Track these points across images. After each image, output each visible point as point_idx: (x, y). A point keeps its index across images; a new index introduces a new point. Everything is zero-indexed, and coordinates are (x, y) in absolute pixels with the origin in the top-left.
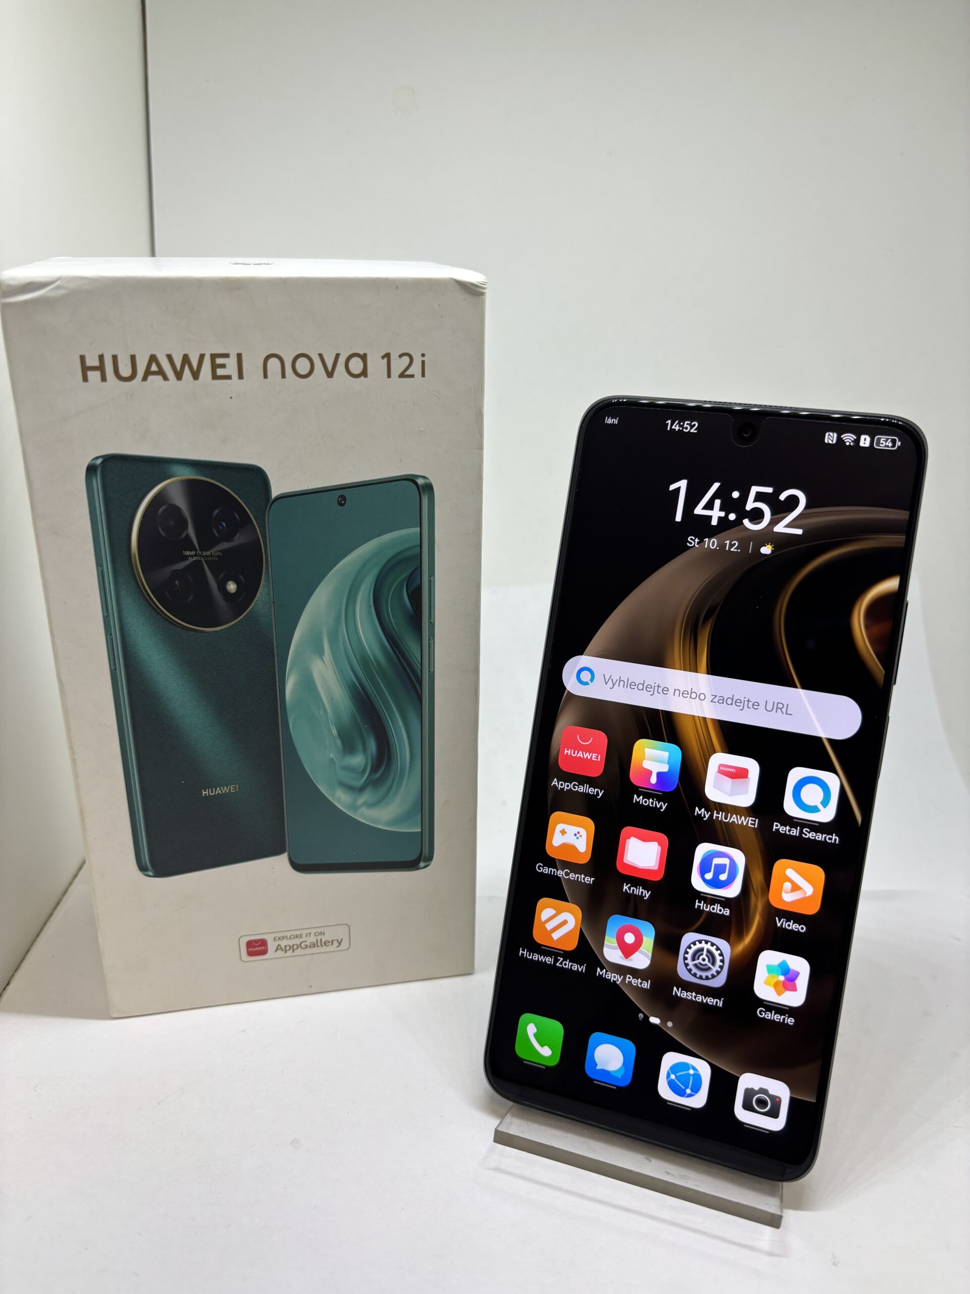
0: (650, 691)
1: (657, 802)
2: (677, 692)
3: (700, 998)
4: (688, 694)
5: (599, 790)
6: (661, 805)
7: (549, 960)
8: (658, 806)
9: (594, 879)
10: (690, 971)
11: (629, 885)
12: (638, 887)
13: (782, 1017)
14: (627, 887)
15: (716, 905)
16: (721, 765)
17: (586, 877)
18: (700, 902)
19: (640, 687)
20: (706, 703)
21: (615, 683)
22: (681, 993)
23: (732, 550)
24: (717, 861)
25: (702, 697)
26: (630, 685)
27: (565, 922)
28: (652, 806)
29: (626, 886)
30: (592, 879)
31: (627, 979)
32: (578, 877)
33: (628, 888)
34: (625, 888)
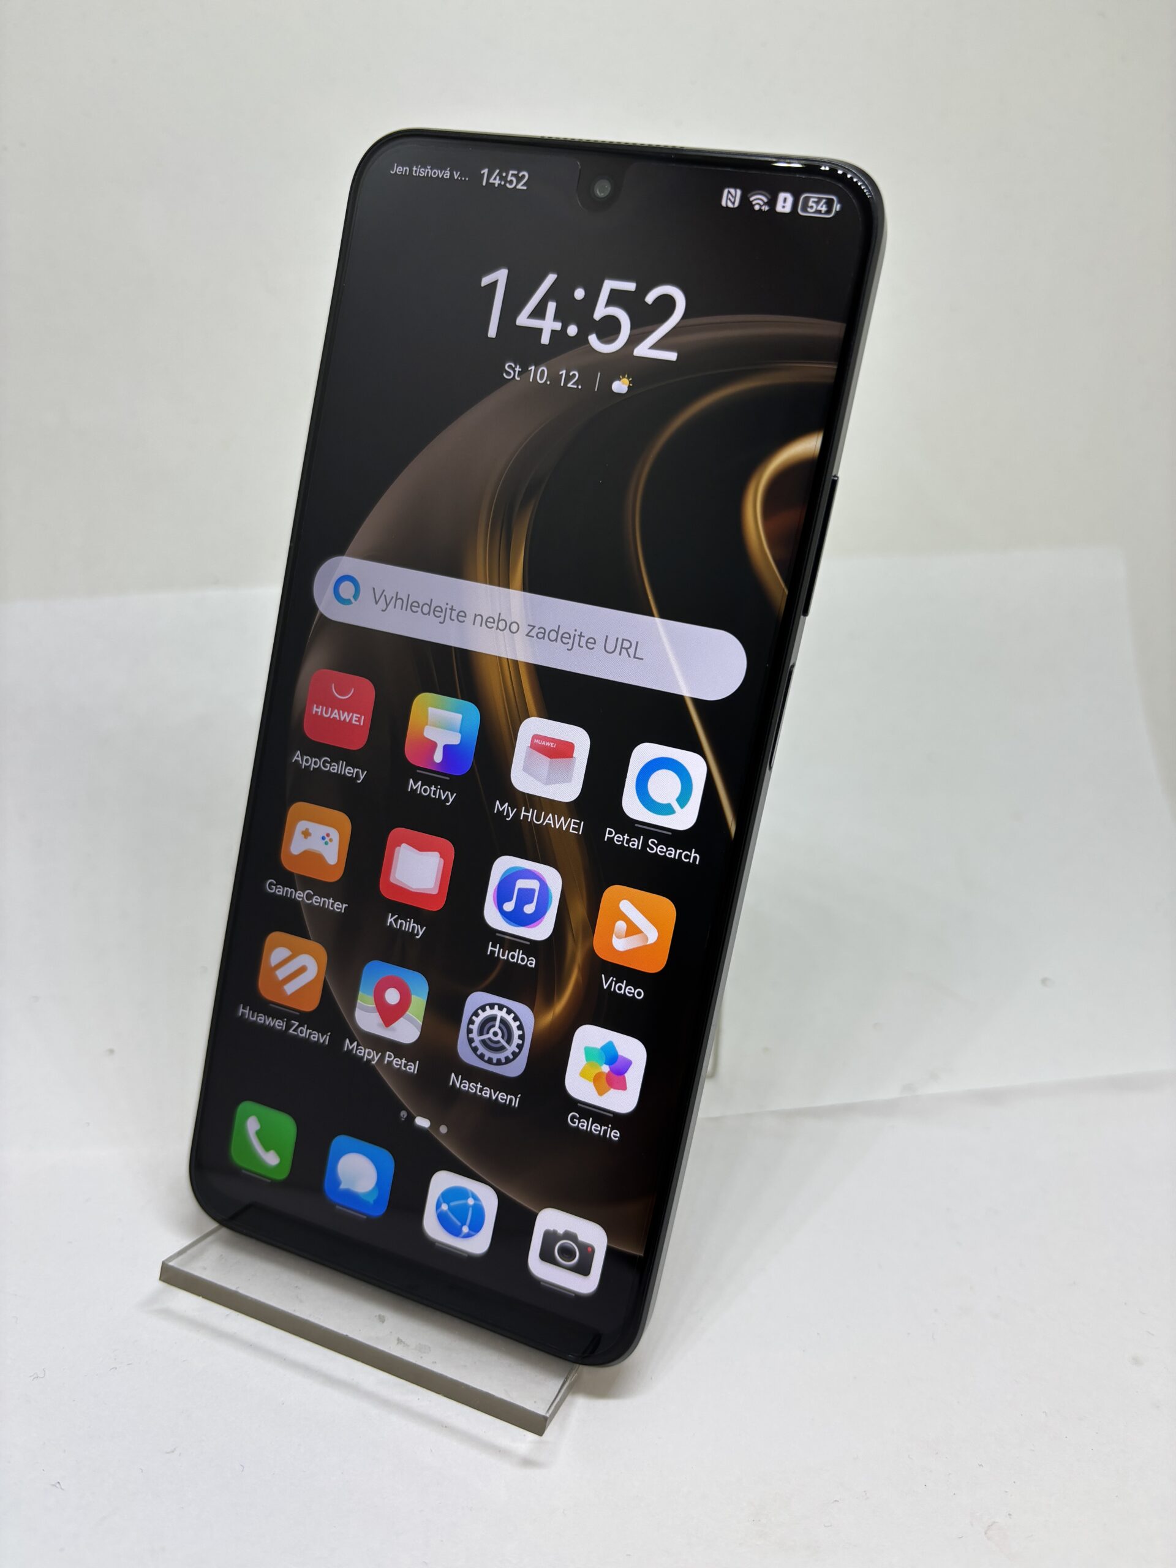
0: (440, 616)
1: (442, 791)
2: (479, 618)
3: (487, 1093)
4: (494, 623)
5: (360, 771)
6: (448, 795)
7: (279, 1024)
8: (443, 798)
9: (347, 905)
10: (475, 1050)
11: (396, 916)
12: (409, 920)
13: (603, 1128)
14: (392, 920)
15: (518, 950)
16: (535, 737)
17: (335, 902)
18: (494, 946)
19: (426, 609)
20: (520, 637)
21: (390, 602)
22: (461, 1083)
23: (569, 385)
24: (521, 884)
25: (514, 627)
26: (411, 606)
27: (302, 970)
28: (434, 797)
29: (391, 917)
30: (344, 905)
31: (387, 1059)
32: (324, 902)
33: (394, 920)
34: (389, 920)
